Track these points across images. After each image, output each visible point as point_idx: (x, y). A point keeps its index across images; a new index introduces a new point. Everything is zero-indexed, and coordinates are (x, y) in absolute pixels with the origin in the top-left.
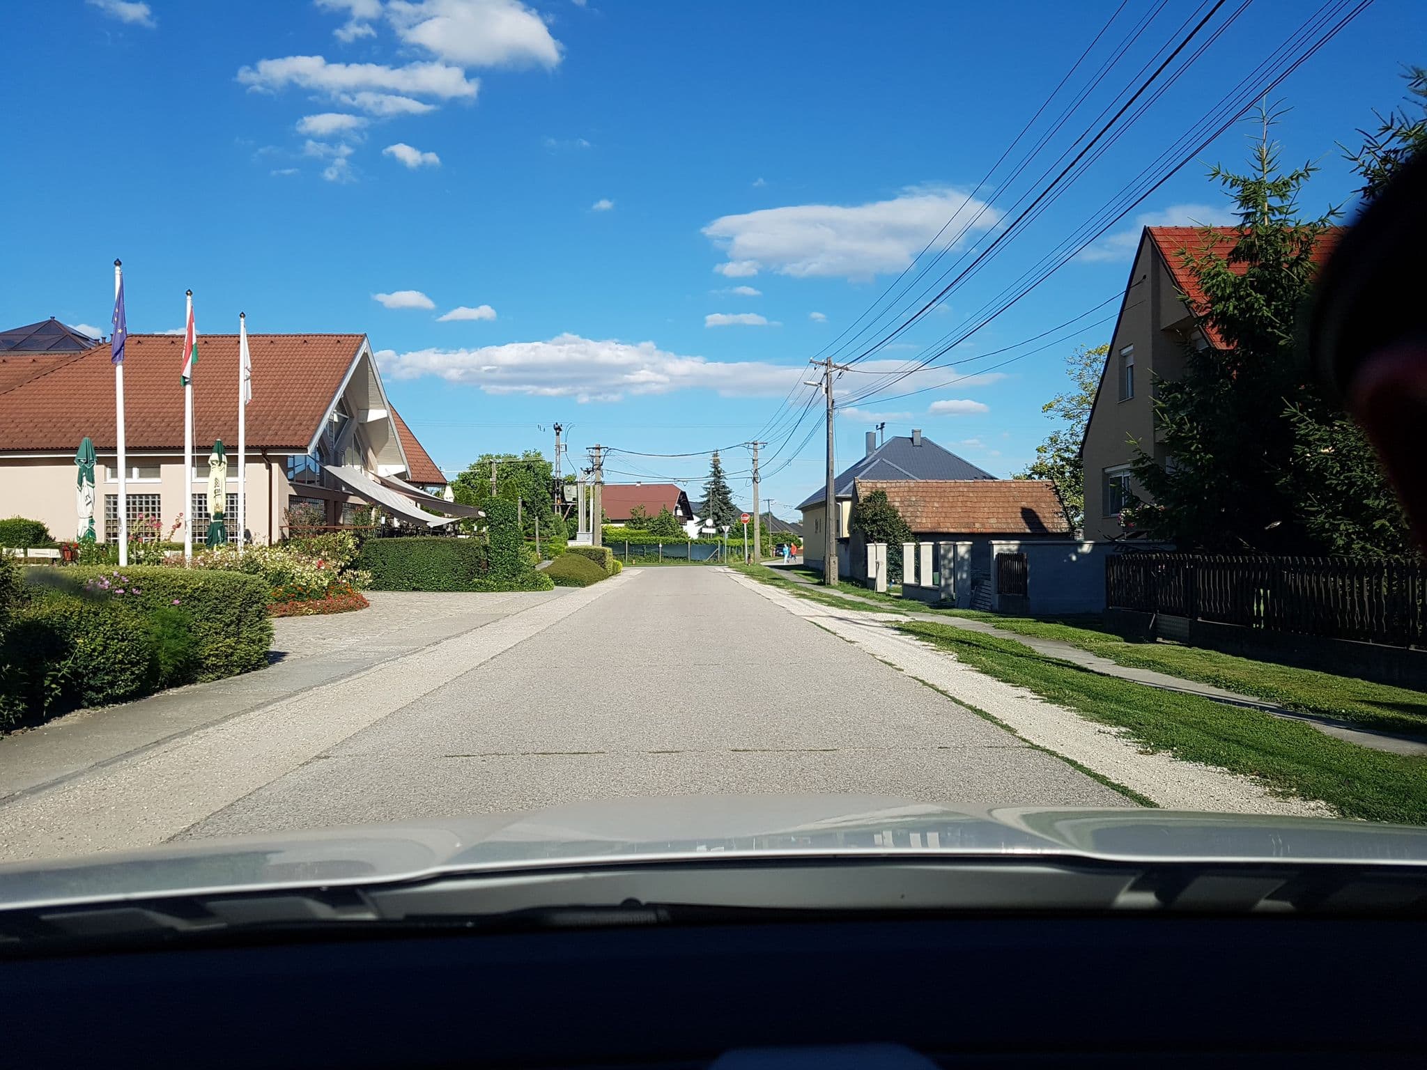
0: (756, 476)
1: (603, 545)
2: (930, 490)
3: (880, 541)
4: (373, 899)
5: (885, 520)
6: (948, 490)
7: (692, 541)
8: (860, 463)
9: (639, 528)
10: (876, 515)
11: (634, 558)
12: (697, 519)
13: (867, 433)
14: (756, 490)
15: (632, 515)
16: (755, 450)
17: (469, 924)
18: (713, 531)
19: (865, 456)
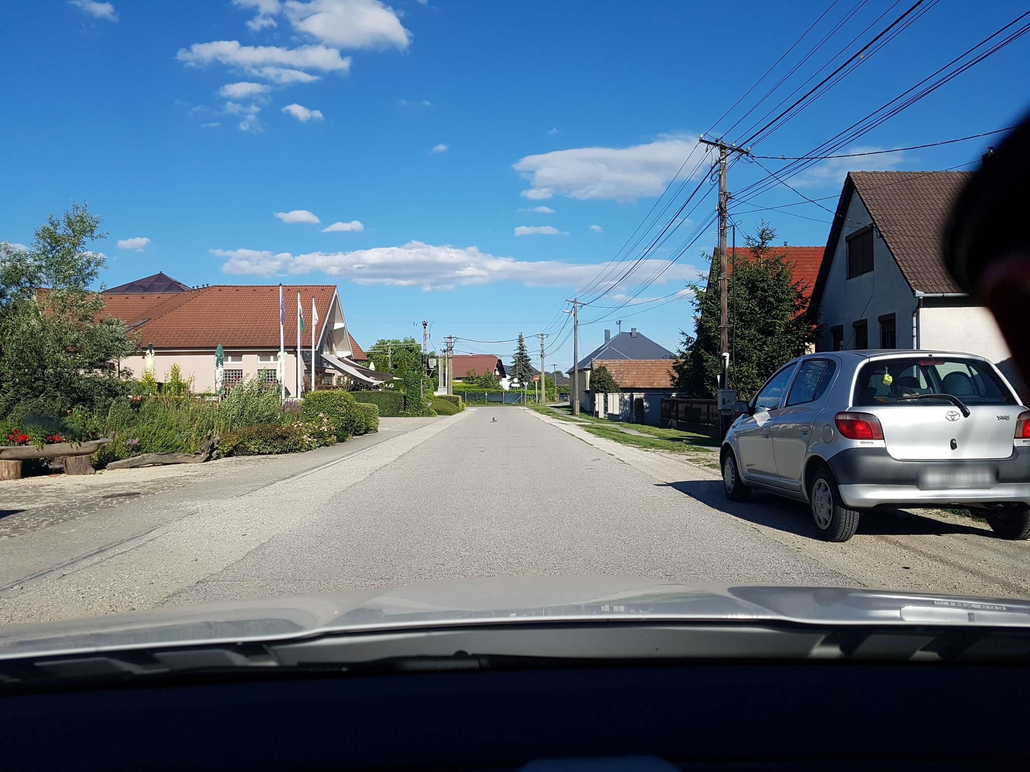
0: (542, 353)
1: (453, 394)
2: (631, 365)
3: (602, 392)
4: (274, 651)
5: (604, 381)
6: (641, 365)
7: (506, 392)
8: (600, 348)
9: (472, 383)
10: (600, 379)
11: (470, 402)
12: (508, 377)
13: (605, 330)
14: (543, 362)
15: (467, 375)
16: (543, 339)
17: (344, 669)
18: (518, 385)
19: (604, 343)
